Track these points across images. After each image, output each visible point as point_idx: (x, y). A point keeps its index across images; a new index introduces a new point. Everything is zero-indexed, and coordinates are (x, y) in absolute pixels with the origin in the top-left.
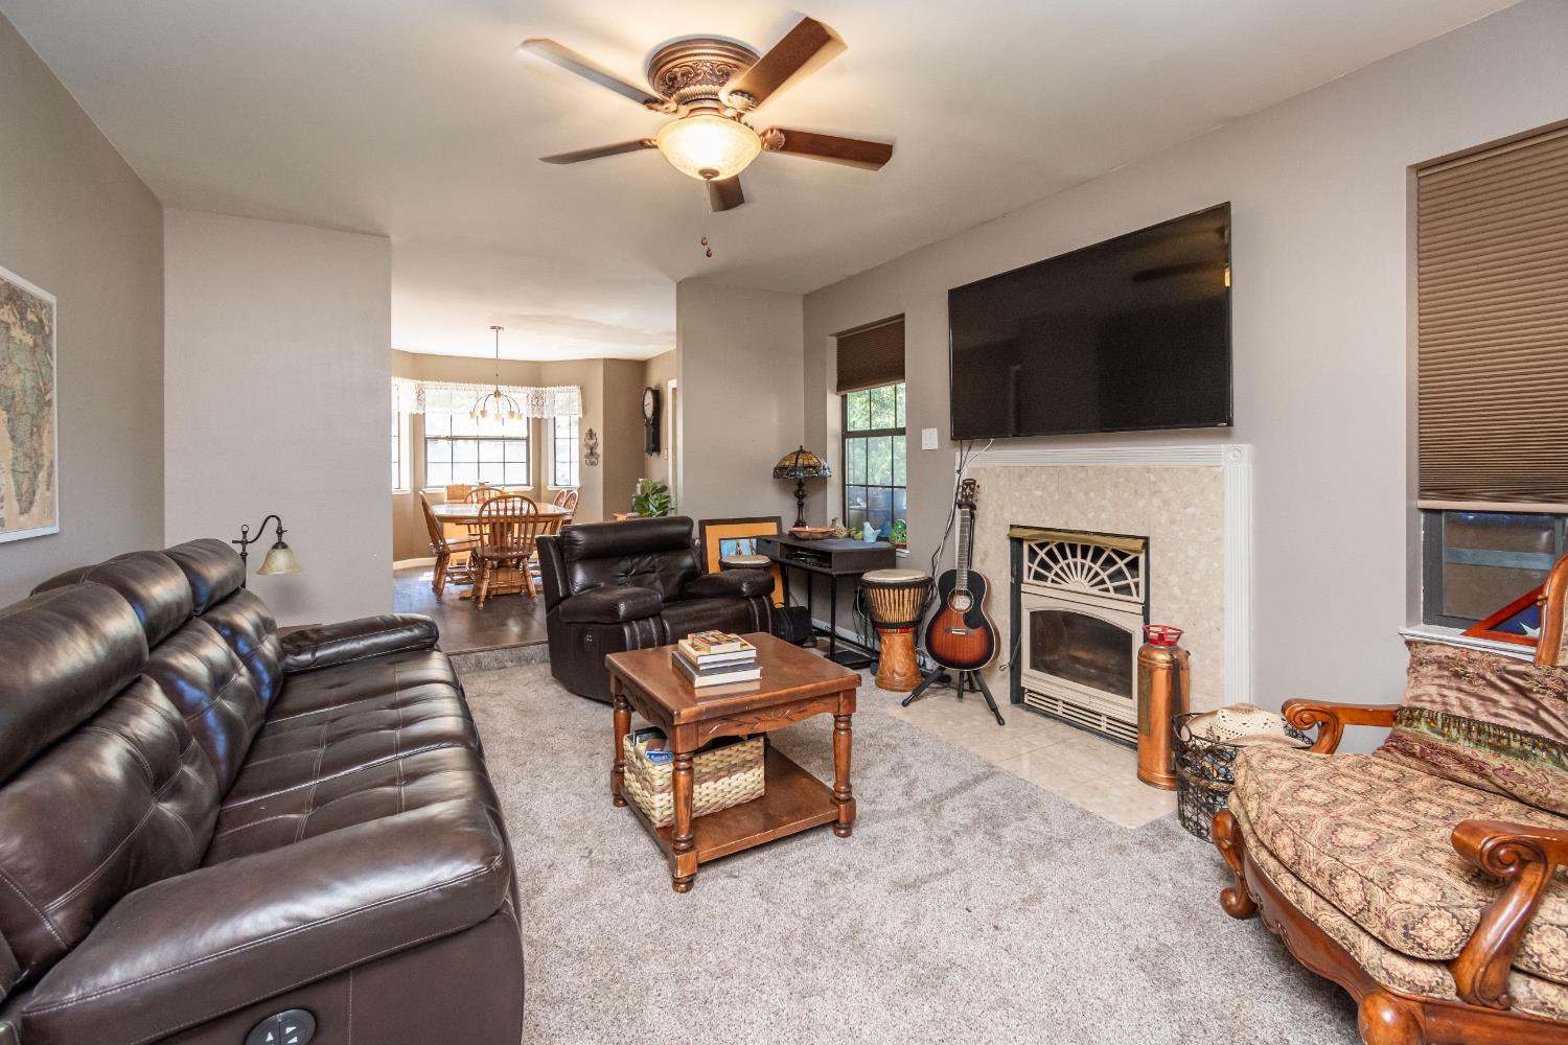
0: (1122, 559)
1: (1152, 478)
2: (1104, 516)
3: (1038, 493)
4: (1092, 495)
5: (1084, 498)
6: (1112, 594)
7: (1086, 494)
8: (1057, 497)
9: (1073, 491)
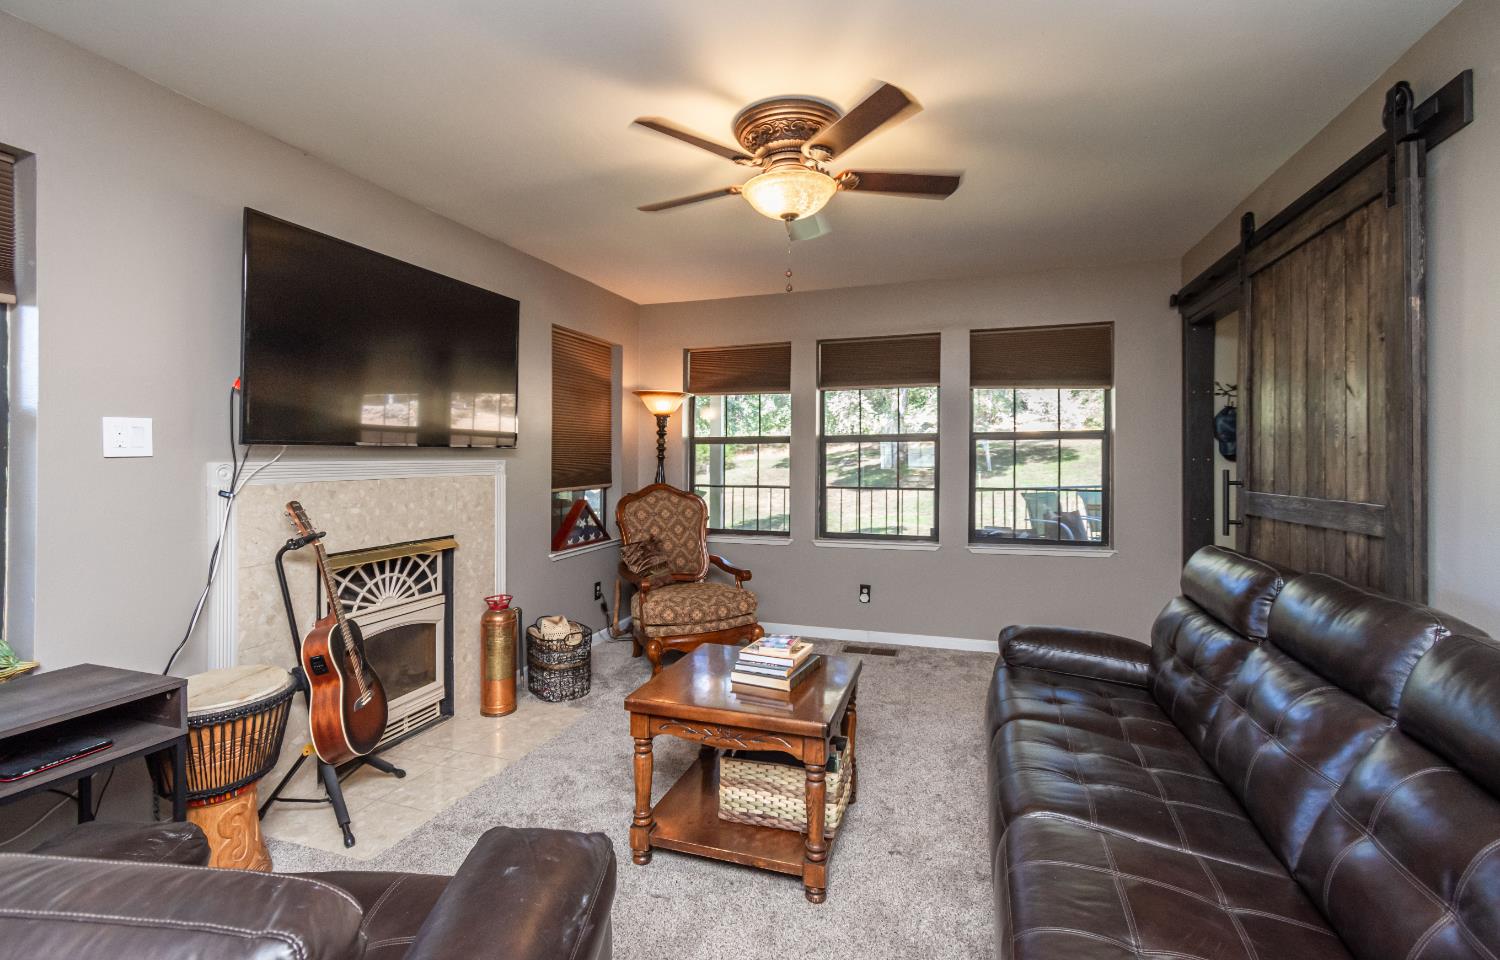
0: (424, 561)
1: (458, 486)
2: (421, 524)
3: (356, 511)
4: (412, 505)
5: (404, 508)
6: (417, 596)
7: (406, 506)
8: (377, 512)
9: (394, 504)
